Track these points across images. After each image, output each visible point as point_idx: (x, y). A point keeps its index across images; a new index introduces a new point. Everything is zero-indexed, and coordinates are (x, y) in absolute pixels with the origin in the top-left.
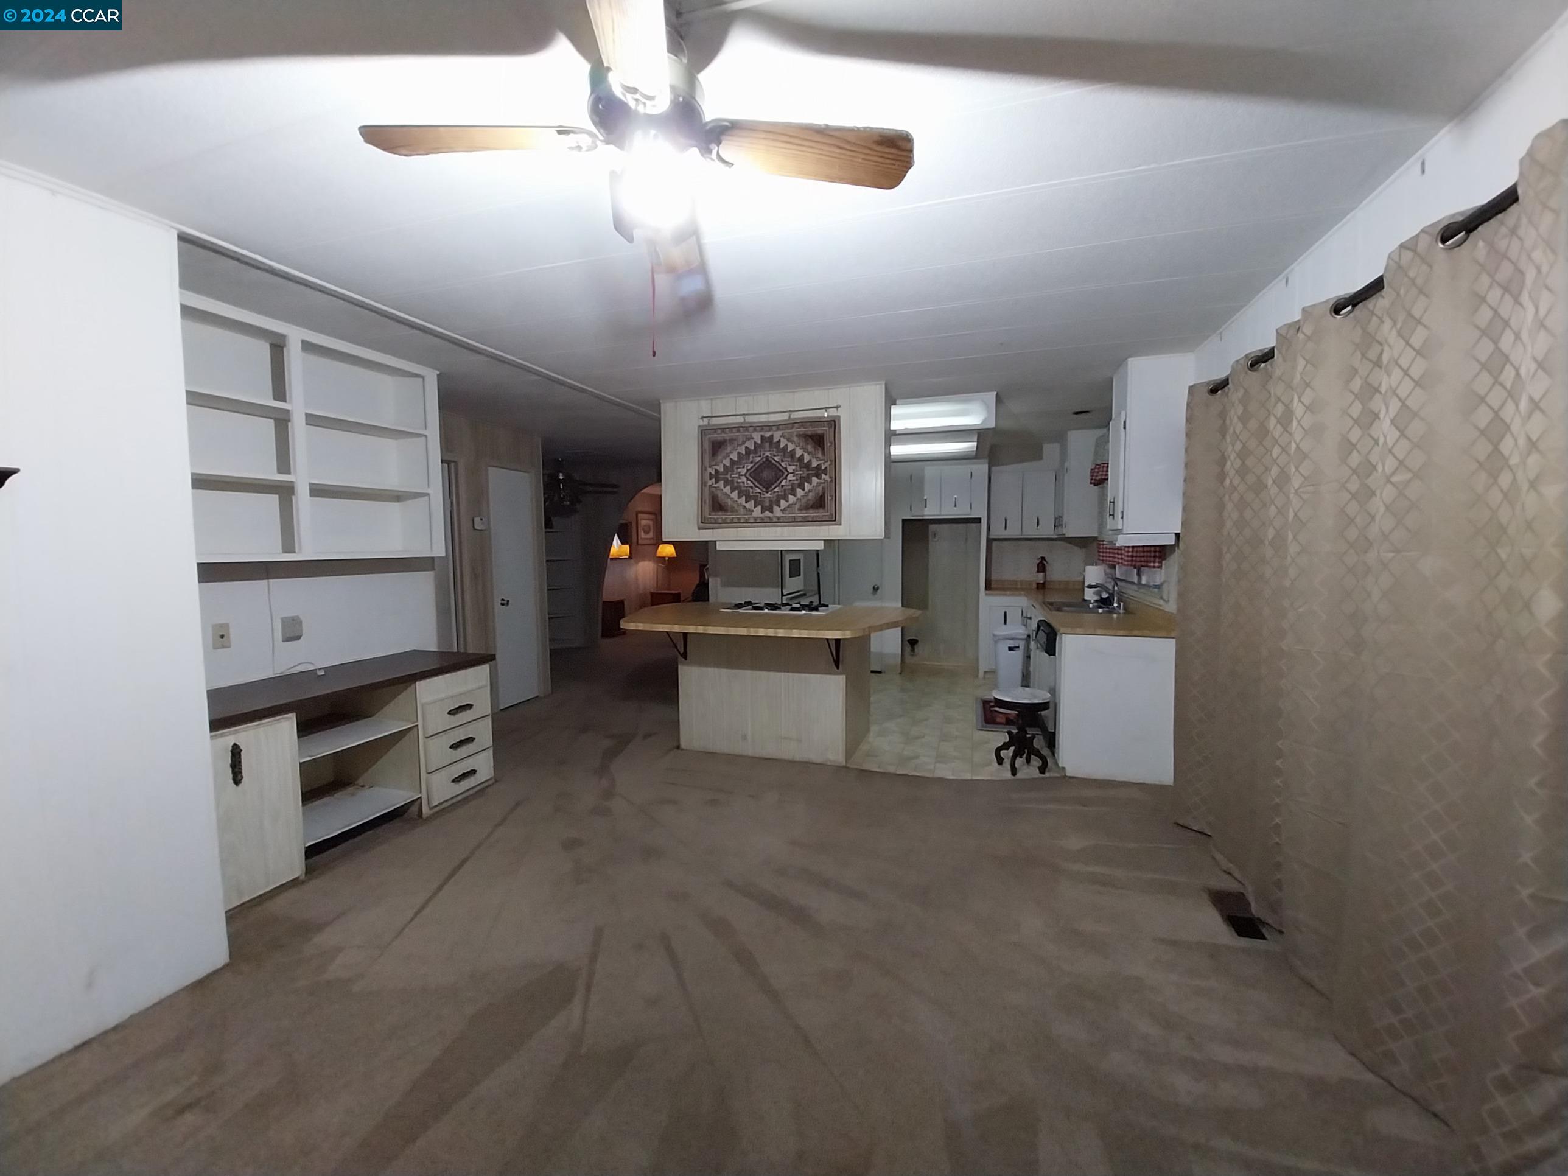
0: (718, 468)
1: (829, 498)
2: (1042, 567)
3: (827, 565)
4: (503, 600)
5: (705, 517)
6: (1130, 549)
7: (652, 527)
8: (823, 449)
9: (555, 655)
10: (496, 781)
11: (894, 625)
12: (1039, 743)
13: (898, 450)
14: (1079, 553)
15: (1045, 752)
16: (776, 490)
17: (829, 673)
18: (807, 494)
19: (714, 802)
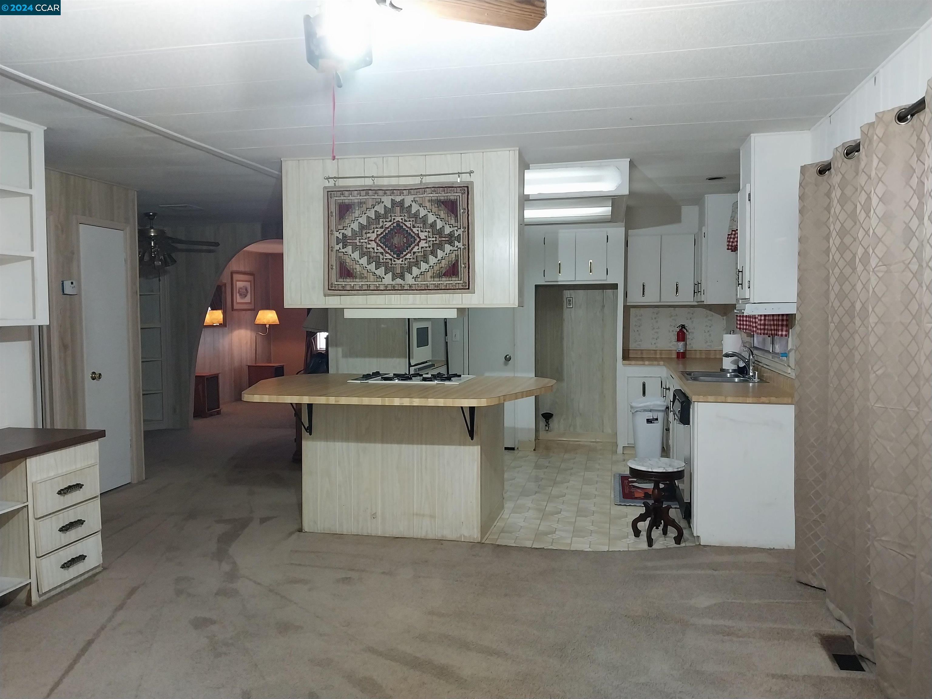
0: (345, 232)
1: (463, 266)
2: (681, 335)
3: (456, 335)
4: (94, 373)
5: (332, 284)
6: (763, 318)
7: (249, 290)
8: (457, 216)
9: (149, 435)
10: (105, 569)
11: (528, 394)
12: (674, 513)
13: (531, 214)
14: (720, 321)
15: (683, 524)
16: (408, 257)
17: (462, 443)
18: (439, 262)
19: (346, 580)
